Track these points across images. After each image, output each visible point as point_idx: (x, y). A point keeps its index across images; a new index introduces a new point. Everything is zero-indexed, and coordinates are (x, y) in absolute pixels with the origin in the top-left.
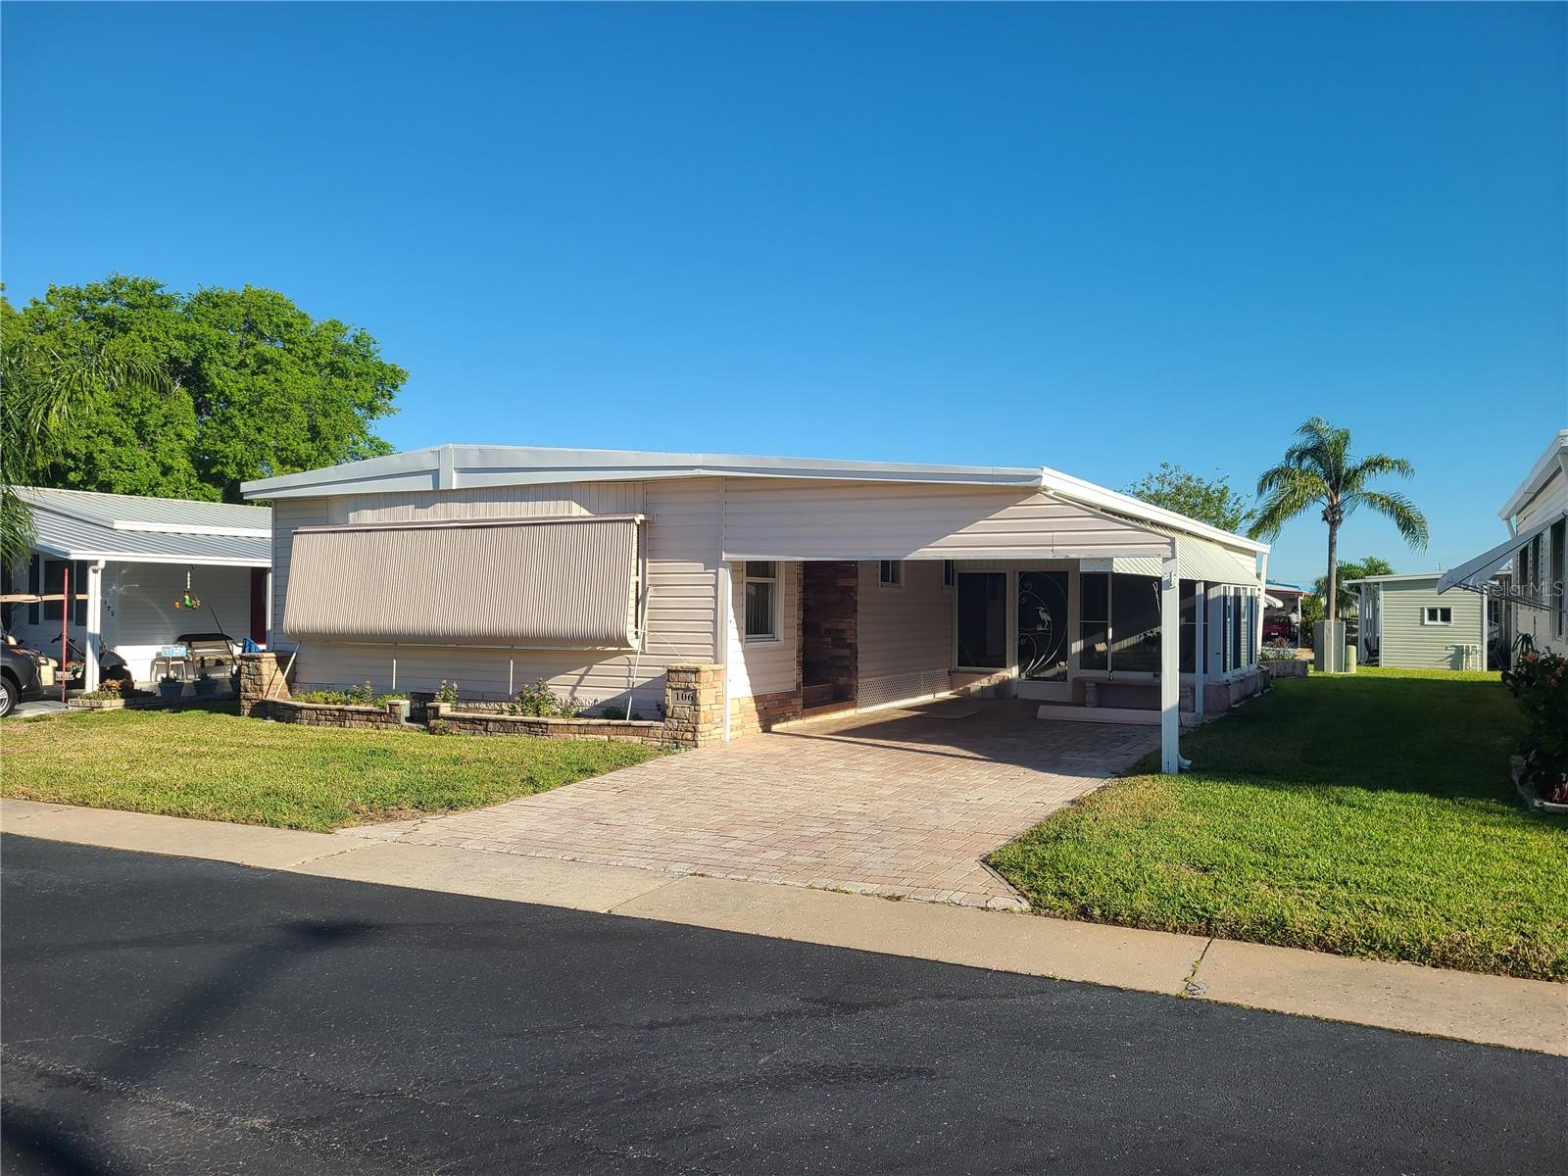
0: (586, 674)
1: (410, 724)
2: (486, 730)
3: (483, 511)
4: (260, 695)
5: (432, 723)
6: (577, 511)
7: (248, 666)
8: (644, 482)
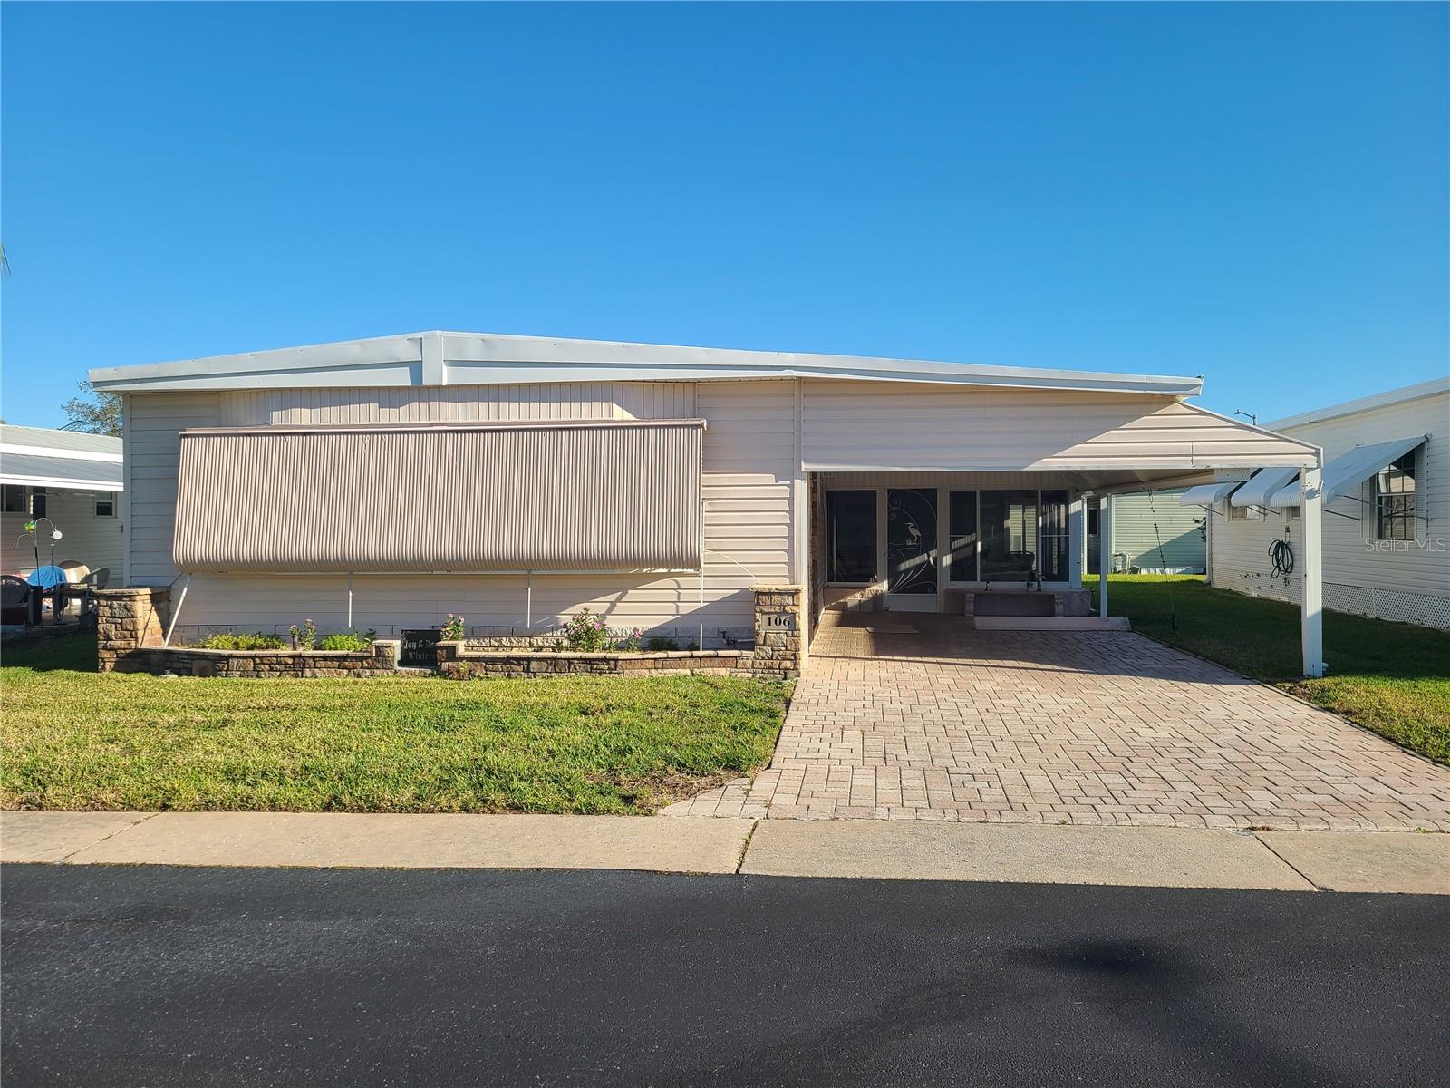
0: (619, 600)
1: (407, 669)
2: (527, 670)
3: (483, 412)
4: (133, 644)
5: (445, 666)
6: (620, 414)
7: (111, 607)
8: (696, 383)
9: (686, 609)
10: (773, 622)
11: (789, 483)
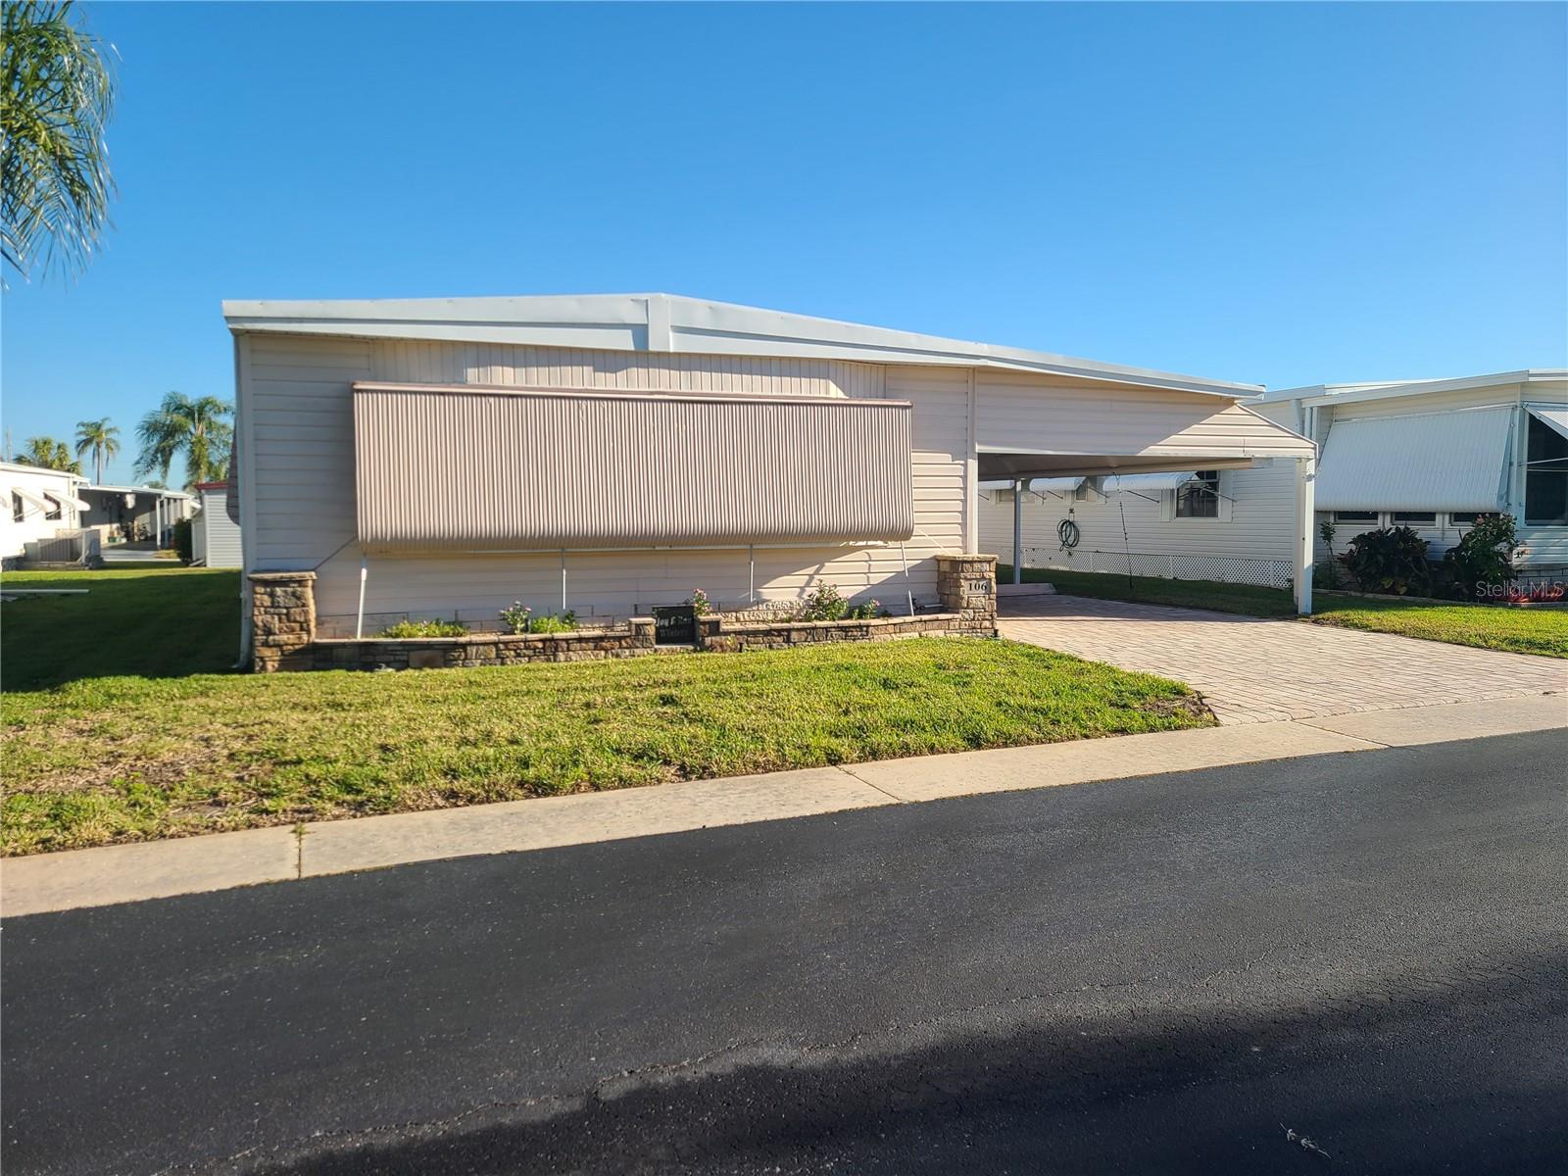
0: (817, 572)
2: (788, 640)
5: (708, 641)
7: (272, 595)
8: (886, 365)
9: (876, 579)
10: (973, 587)
11: (962, 462)
